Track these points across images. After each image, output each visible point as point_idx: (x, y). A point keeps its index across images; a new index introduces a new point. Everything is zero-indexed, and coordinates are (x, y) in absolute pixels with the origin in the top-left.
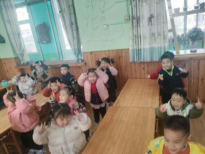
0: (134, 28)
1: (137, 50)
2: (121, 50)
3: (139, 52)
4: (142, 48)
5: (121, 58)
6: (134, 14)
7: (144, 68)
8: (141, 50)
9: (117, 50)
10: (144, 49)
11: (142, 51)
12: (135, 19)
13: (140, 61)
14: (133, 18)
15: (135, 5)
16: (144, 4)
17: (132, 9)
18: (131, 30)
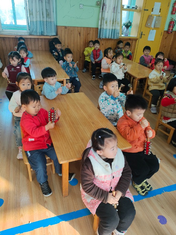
0: (103, 13)
2: (90, 28)
5: (89, 34)
7: (103, 44)
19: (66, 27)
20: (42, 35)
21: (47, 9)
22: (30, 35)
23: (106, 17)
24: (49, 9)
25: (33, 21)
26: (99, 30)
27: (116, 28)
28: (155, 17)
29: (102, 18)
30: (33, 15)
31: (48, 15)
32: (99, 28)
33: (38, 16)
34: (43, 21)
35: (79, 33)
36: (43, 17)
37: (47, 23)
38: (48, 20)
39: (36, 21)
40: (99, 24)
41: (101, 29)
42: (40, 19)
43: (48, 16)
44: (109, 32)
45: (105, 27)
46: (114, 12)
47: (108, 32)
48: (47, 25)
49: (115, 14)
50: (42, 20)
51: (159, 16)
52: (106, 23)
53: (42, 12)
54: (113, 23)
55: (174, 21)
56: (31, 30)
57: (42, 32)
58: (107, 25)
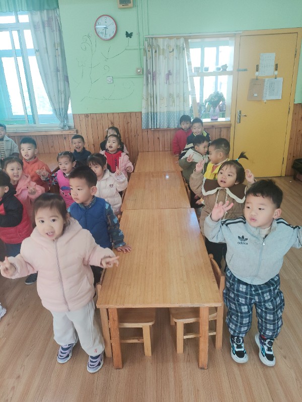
0: (149, 85)
1: (152, 113)
3: (153, 116)
4: (158, 110)
5: (129, 124)
6: (149, 68)
7: (158, 138)
8: (156, 113)
9: (125, 114)
10: (160, 112)
11: (158, 115)
12: (150, 74)
13: (155, 128)
14: (148, 72)
15: (151, 56)
16: (161, 57)
17: (147, 60)
18: (145, 87)
19: (87, 116)
28: (267, 80)
29: (149, 95)
32: (144, 112)
35: (112, 123)
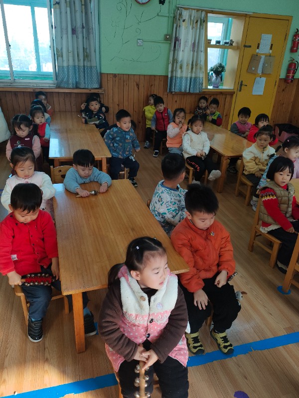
0: (176, 52)
2: (155, 76)
5: (153, 86)
7: (176, 101)
9: (150, 76)
14: (176, 39)
15: (180, 24)
19: (115, 75)
20: (77, 88)
21: (85, 47)
22: (58, 87)
23: (180, 59)
24: (88, 47)
25: (63, 67)
26: (169, 79)
27: (198, 76)
28: (263, 57)
29: (175, 61)
30: (62, 56)
31: (87, 56)
32: (169, 76)
33: (71, 59)
34: (78, 66)
35: (137, 85)
36: (79, 60)
37: (84, 69)
38: (87, 64)
39: (68, 66)
40: (170, 69)
41: (172, 77)
42: (74, 63)
43: (86, 59)
44: (187, 81)
45: (179, 75)
46: (194, 51)
47: (184, 81)
48: (84, 72)
49: (196, 53)
50: (77, 64)
51: (270, 56)
52: (181, 68)
53: (78, 52)
54: (192, 68)
55: (296, 63)
56: (60, 79)
57: (77, 83)
58: (182, 72)
